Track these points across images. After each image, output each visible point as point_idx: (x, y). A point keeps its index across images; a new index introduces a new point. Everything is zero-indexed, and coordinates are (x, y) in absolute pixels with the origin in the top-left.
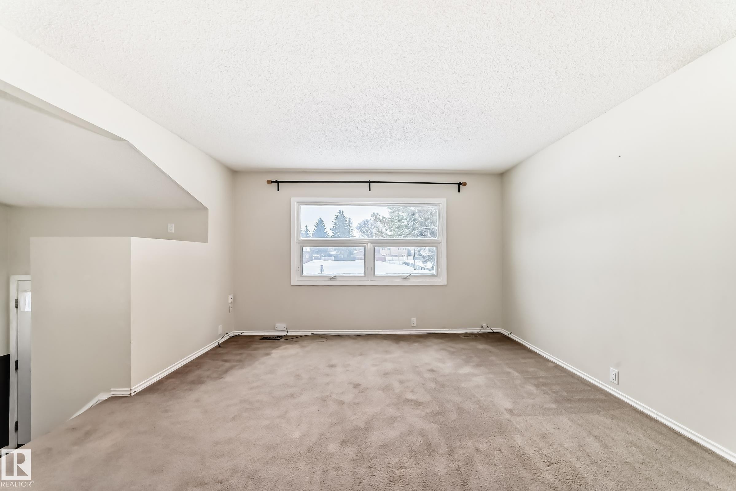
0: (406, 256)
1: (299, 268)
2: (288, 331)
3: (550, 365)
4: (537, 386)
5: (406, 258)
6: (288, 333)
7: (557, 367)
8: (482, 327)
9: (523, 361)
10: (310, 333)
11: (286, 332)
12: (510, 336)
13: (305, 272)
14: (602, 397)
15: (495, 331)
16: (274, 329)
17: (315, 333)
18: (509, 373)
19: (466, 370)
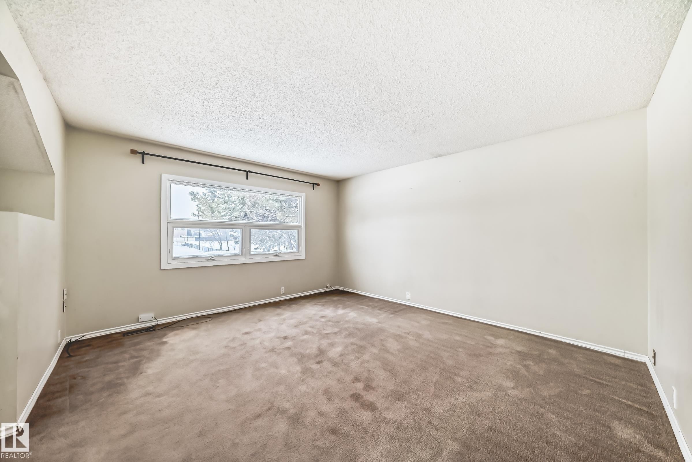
0: (185, 237)
1: (171, 250)
2: (158, 320)
3: (376, 300)
4: (380, 310)
5: (186, 239)
6: (159, 322)
7: (380, 300)
8: (327, 287)
9: (363, 301)
10: (185, 317)
11: (156, 321)
12: (345, 290)
13: (175, 255)
14: (405, 307)
15: (334, 289)
16: (137, 321)
17: (191, 316)
18: (362, 308)
19: (340, 312)
